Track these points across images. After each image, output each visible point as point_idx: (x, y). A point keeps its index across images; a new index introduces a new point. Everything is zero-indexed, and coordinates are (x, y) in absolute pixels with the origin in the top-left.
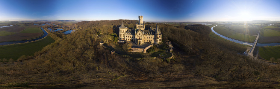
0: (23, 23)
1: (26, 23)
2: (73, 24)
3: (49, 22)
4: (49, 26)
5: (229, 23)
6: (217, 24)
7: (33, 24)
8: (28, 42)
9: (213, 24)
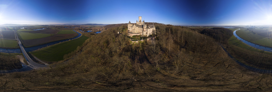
0: (55, 27)
1: (57, 27)
2: (102, 27)
3: (78, 26)
4: (80, 29)
5: (252, 26)
6: (240, 28)
7: (64, 27)
8: (70, 40)
9: (236, 28)
